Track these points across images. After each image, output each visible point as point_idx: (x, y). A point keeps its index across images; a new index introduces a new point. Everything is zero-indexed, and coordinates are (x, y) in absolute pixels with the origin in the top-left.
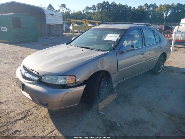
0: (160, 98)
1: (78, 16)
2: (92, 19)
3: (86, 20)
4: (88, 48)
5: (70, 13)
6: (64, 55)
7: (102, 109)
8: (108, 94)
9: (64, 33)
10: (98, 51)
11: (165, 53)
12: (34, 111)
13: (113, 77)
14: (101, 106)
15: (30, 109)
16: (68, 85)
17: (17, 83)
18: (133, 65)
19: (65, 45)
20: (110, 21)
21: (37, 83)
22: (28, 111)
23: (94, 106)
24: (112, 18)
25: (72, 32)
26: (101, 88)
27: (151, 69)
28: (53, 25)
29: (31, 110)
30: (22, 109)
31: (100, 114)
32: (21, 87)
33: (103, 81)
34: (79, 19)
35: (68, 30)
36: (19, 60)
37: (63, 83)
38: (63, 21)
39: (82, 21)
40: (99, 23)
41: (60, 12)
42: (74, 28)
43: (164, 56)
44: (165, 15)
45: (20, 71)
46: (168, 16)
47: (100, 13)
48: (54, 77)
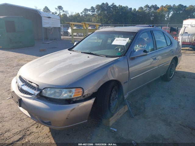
0: (177, 109)
1: (76, 18)
2: (92, 22)
3: (86, 23)
4: (94, 54)
5: (68, 16)
6: (68, 62)
7: (113, 124)
8: (118, 106)
9: (62, 37)
10: (106, 57)
11: (176, 57)
12: (34, 129)
13: (125, 87)
14: (112, 121)
15: (29, 127)
16: (74, 100)
17: (13, 97)
18: (145, 73)
19: (66, 51)
20: (110, 23)
21: (36, 97)
22: (26, 129)
23: (104, 121)
24: (112, 20)
25: (71, 36)
26: (112, 100)
27: (163, 75)
28: (51, 28)
29: (31, 128)
30: (19, 128)
31: (111, 131)
32: (17, 103)
33: (114, 92)
34: (77, 22)
35: (66, 34)
36: (14, 68)
37: (68, 98)
38: (61, 23)
39: (82, 23)
40: (100, 25)
41: (57, 14)
42: (73, 31)
43: (175, 61)
44: (167, 16)
45: (16, 82)
46: (169, 17)
47: (99, 15)
48: (57, 90)
